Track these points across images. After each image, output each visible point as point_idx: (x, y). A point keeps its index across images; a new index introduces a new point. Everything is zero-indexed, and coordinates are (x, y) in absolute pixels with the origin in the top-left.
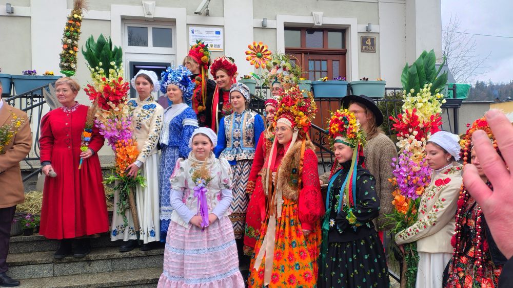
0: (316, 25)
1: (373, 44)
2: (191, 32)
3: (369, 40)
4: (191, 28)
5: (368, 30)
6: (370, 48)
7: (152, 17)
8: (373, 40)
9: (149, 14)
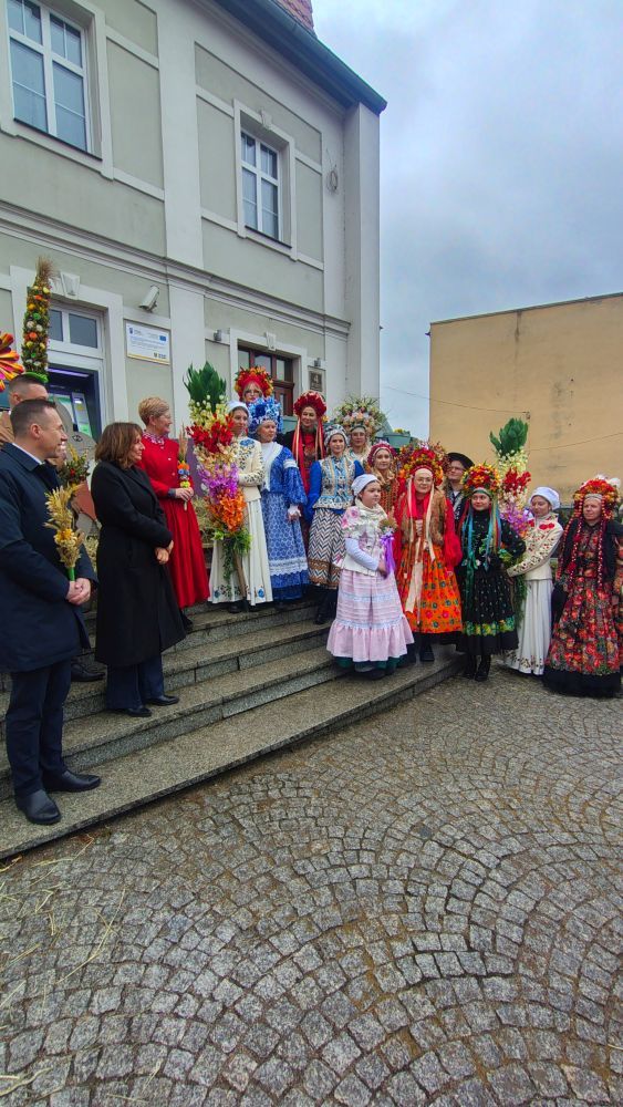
0: (270, 349)
1: (320, 382)
2: (128, 331)
3: (317, 375)
4: (129, 325)
5: (317, 364)
6: (318, 386)
7: (75, 298)
8: (320, 377)
9: (72, 293)
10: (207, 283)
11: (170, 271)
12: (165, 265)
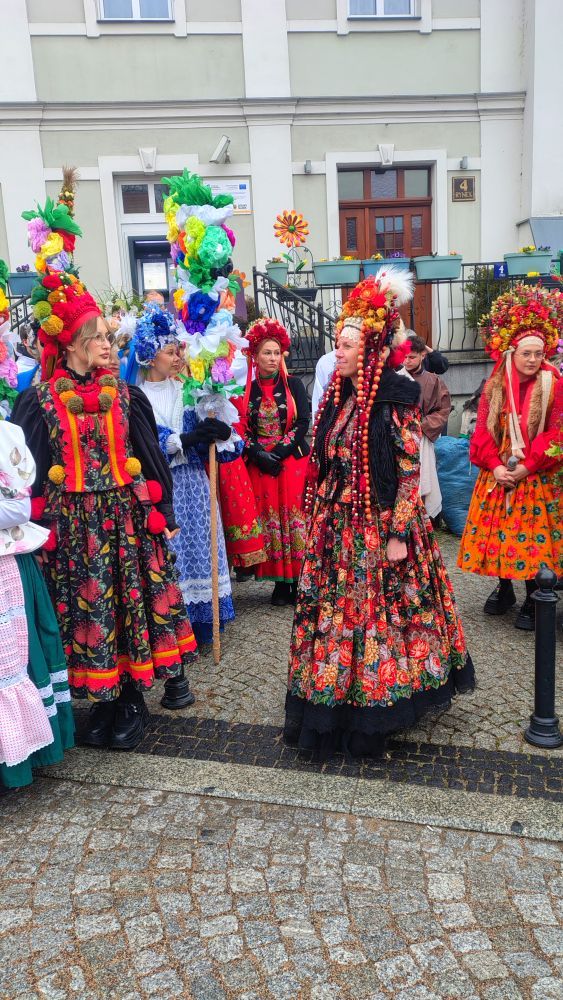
0: (384, 164)
1: (471, 188)
3: (465, 182)
5: (463, 168)
6: (466, 195)
7: (152, 171)
8: (470, 182)
9: (149, 167)
10: (292, 110)
11: (248, 111)
12: (242, 107)
